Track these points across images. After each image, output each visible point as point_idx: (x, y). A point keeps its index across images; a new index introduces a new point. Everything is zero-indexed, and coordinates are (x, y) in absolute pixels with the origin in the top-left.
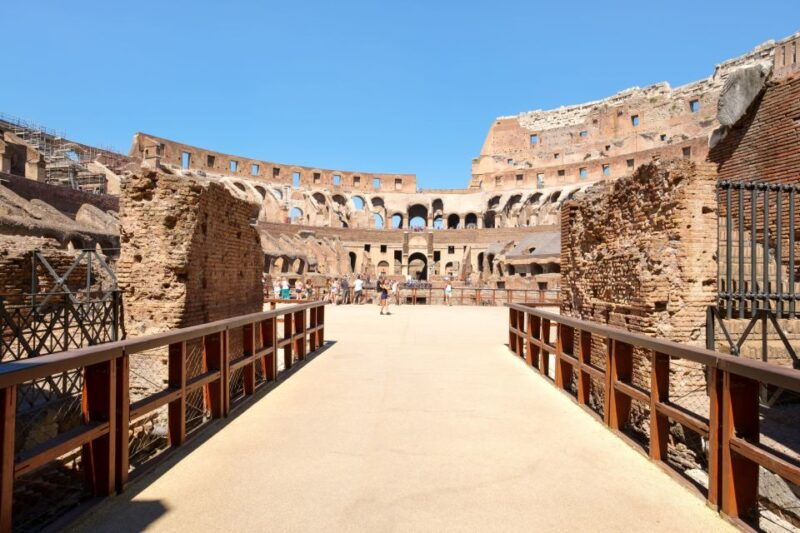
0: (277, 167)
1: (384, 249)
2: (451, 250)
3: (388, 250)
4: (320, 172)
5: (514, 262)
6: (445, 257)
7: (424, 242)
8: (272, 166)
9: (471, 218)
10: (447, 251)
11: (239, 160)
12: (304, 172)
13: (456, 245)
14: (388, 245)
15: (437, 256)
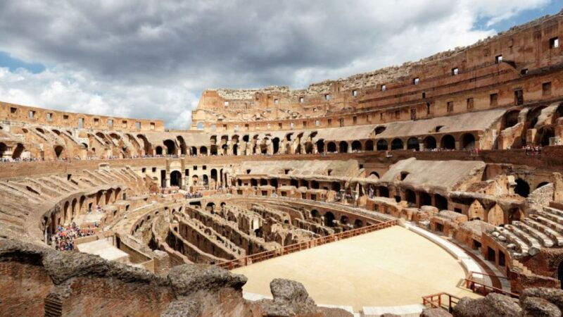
0: (66, 114)
1: (154, 170)
2: (195, 168)
3: (157, 170)
4: (99, 118)
5: (241, 178)
6: (192, 172)
7: (179, 164)
8: (63, 114)
9: (203, 150)
10: (193, 169)
11: (36, 110)
12: (86, 118)
13: (198, 165)
14: (157, 167)
15: (187, 172)
